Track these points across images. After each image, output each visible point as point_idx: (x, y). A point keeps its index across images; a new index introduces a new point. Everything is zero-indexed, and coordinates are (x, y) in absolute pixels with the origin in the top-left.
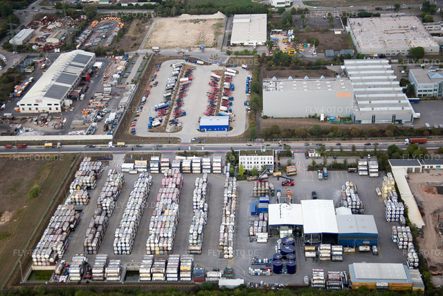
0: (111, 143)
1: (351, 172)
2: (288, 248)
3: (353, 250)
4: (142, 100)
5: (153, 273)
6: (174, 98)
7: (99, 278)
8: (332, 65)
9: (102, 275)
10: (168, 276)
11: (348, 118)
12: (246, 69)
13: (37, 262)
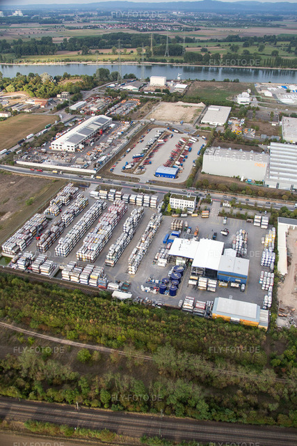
0: (92, 176)
1: (248, 222)
2: (176, 275)
3: (226, 285)
4: (128, 150)
5: (71, 276)
6: (148, 152)
7: (36, 271)
8: (263, 144)
9: (38, 269)
10: (81, 280)
11: (261, 182)
12: (204, 139)
13: (5, 251)
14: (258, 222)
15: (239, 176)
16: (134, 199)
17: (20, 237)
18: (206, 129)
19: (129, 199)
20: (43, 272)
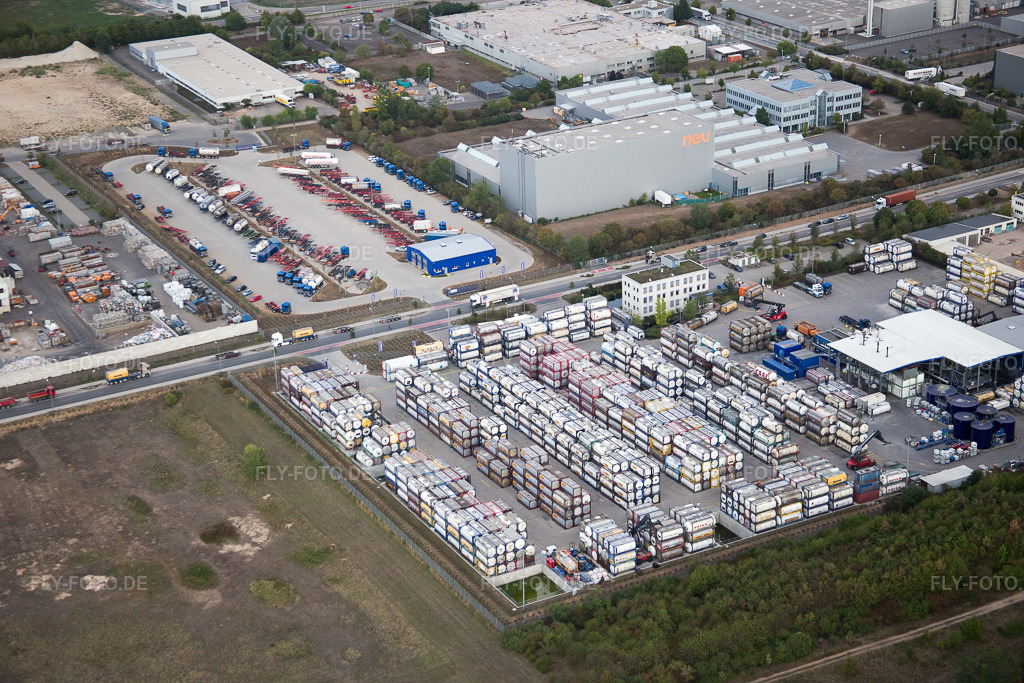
0: (279, 337)
2: (960, 400)
4: (198, 246)
5: (783, 505)
6: (262, 232)
7: (674, 552)
8: (524, 109)
9: (681, 540)
10: (811, 505)
11: (710, 191)
12: (341, 147)
13: (497, 565)
14: (885, 261)
15: (645, 195)
16: (546, 329)
17: (487, 514)
18: (281, 120)
19: (528, 336)
20: (700, 539)
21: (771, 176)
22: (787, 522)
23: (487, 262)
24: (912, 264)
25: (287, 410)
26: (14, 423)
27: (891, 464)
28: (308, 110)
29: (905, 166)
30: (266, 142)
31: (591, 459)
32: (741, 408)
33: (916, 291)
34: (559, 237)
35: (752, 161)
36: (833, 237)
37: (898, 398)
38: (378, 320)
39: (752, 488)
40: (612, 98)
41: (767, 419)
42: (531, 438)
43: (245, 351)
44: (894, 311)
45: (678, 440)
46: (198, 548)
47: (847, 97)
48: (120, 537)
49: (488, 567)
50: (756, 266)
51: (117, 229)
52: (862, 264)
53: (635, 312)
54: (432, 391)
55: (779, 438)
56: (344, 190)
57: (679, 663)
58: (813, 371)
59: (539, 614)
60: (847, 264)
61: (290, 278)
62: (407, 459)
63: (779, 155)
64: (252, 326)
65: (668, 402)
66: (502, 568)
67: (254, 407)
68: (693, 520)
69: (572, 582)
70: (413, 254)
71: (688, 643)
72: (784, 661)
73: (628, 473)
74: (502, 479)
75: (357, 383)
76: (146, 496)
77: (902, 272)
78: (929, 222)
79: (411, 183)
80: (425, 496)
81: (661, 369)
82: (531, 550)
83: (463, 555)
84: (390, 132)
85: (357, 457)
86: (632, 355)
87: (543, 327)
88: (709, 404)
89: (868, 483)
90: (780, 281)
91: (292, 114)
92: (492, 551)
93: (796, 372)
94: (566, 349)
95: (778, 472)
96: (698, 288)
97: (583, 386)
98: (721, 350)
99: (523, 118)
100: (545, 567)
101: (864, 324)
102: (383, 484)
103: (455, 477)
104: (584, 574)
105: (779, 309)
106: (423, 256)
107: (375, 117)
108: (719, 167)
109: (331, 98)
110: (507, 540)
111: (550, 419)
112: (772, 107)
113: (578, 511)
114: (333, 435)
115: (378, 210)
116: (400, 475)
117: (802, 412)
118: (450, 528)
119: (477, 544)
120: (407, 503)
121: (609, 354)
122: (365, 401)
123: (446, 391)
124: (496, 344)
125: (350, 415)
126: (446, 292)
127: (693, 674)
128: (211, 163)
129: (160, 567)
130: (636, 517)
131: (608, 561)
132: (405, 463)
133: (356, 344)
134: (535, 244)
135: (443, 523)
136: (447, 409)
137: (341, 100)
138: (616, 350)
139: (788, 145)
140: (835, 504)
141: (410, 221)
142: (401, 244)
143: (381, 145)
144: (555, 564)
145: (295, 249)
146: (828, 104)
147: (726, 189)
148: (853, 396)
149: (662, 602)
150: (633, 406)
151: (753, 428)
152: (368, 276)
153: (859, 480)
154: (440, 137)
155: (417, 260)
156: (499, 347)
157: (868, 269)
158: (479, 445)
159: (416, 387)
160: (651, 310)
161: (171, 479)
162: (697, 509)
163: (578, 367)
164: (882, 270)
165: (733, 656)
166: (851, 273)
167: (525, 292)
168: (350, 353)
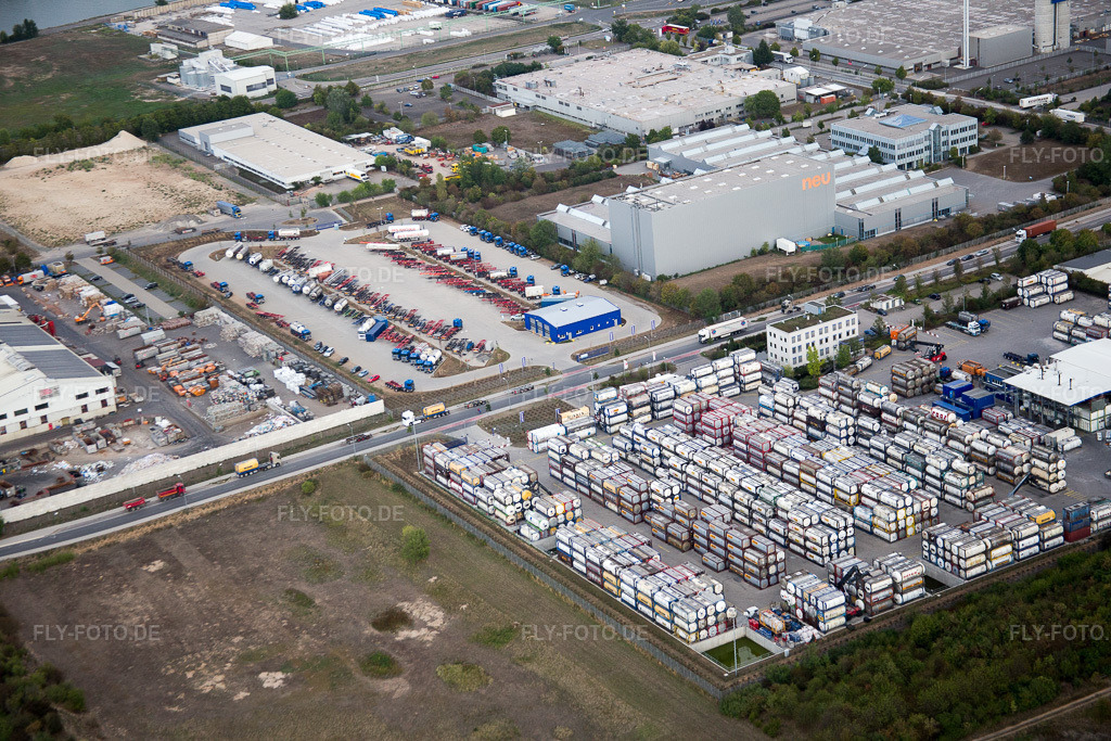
1: (1010, 306)
4: (300, 330)
5: (993, 548)
6: (363, 312)
7: (884, 604)
8: (615, 166)
9: (891, 591)
10: (1021, 547)
11: (834, 235)
12: (428, 218)
13: (699, 630)
14: (1040, 294)
15: (766, 245)
16: (695, 387)
17: (679, 578)
18: (358, 195)
19: (677, 395)
20: (910, 589)
21: (898, 215)
22: (998, 566)
23: (612, 324)
24: (1069, 295)
25: (435, 490)
26: (148, 524)
27: (1096, 499)
28: (385, 183)
29: (1037, 196)
30: (345, 218)
31: (775, 516)
32: (926, 452)
33: (1083, 321)
34: (686, 292)
35: (876, 201)
36: (977, 274)
37: (1086, 432)
38: (510, 391)
39: (956, 533)
40: (710, 147)
41: (956, 461)
42: (702, 500)
43: (376, 432)
44: (1060, 345)
45: (866, 489)
46: (372, 636)
47: (963, 130)
48: (286, 632)
49: (689, 633)
50: (901, 308)
51: (210, 319)
52: (1016, 298)
53: (784, 364)
54: (590, 457)
55: (972, 480)
56: (441, 262)
57: (920, 716)
58: (990, 411)
59: (756, 677)
60: (999, 299)
61: (406, 354)
62: (581, 529)
63: (903, 193)
64: (378, 407)
65: (846, 451)
66: (703, 633)
67: (398, 489)
68: (902, 569)
69: (782, 642)
70: (533, 321)
71: (926, 695)
72: (1030, 707)
73: (820, 527)
74: (683, 542)
75: (507, 456)
76: (304, 588)
77: (1059, 304)
78: (1078, 250)
79: (512, 250)
80: (607, 564)
81: (831, 418)
82: (731, 613)
83: (658, 624)
84: (478, 200)
85: (522, 531)
86: (794, 407)
87: (691, 385)
88: (889, 451)
89: (1078, 519)
90: (930, 321)
91: (369, 190)
92: (692, 616)
93: (971, 413)
94: (723, 404)
95: (980, 515)
96: (848, 334)
97: (750, 441)
98: (888, 395)
99: (615, 175)
100: (748, 629)
101: (1032, 360)
102: (555, 557)
103: (636, 543)
104: (792, 633)
105: (938, 351)
106: (544, 322)
107: (458, 185)
108: (842, 210)
109: (407, 170)
110: (707, 604)
111: (723, 477)
112: (884, 145)
113: (772, 570)
114: (491, 512)
115: (482, 280)
116: (575, 546)
117: (990, 453)
118: (640, 596)
119: (675, 609)
120: (585, 575)
121: (768, 408)
122: (521, 473)
123: (607, 456)
124: (644, 406)
125: (508, 488)
126: (576, 358)
127: (937, 727)
128: (292, 245)
129: (337, 659)
130: (838, 570)
131: (816, 618)
132: (579, 532)
133: (492, 417)
134: (659, 303)
135: (632, 591)
136: (610, 475)
137: (418, 170)
138: (776, 402)
139: (909, 183)
140: (1046, 544)
141: (521, 288)
142: (517, 312)
143: (473, 213)
144: (759, 626)
145: (404, 326)
146: (943, 139)
147: (851, 232)
148: (1038, 433)
149: (887, 655)
150: (810, 457)
151: (942, 472)
152: (488, 348)
153: (1068, 517)
154: (532, 201)
155: (537, 327)
156: (648, 408)
157: (1023, 304)
158: (650, 509)
159: (572, 455)
160: (800, 361)
161: (327, 569)
162: (902, 558)
163: (741, 421)
164: (1037, 303)
165: (975, 706)
166: (1005, 309)
167: (660, 351)
168: (489, 426)
